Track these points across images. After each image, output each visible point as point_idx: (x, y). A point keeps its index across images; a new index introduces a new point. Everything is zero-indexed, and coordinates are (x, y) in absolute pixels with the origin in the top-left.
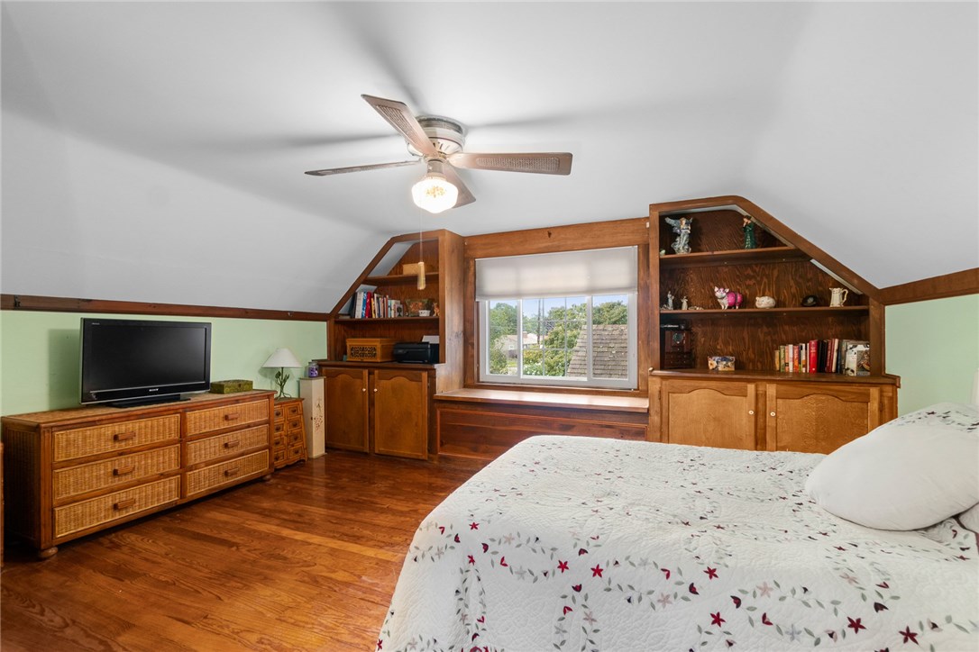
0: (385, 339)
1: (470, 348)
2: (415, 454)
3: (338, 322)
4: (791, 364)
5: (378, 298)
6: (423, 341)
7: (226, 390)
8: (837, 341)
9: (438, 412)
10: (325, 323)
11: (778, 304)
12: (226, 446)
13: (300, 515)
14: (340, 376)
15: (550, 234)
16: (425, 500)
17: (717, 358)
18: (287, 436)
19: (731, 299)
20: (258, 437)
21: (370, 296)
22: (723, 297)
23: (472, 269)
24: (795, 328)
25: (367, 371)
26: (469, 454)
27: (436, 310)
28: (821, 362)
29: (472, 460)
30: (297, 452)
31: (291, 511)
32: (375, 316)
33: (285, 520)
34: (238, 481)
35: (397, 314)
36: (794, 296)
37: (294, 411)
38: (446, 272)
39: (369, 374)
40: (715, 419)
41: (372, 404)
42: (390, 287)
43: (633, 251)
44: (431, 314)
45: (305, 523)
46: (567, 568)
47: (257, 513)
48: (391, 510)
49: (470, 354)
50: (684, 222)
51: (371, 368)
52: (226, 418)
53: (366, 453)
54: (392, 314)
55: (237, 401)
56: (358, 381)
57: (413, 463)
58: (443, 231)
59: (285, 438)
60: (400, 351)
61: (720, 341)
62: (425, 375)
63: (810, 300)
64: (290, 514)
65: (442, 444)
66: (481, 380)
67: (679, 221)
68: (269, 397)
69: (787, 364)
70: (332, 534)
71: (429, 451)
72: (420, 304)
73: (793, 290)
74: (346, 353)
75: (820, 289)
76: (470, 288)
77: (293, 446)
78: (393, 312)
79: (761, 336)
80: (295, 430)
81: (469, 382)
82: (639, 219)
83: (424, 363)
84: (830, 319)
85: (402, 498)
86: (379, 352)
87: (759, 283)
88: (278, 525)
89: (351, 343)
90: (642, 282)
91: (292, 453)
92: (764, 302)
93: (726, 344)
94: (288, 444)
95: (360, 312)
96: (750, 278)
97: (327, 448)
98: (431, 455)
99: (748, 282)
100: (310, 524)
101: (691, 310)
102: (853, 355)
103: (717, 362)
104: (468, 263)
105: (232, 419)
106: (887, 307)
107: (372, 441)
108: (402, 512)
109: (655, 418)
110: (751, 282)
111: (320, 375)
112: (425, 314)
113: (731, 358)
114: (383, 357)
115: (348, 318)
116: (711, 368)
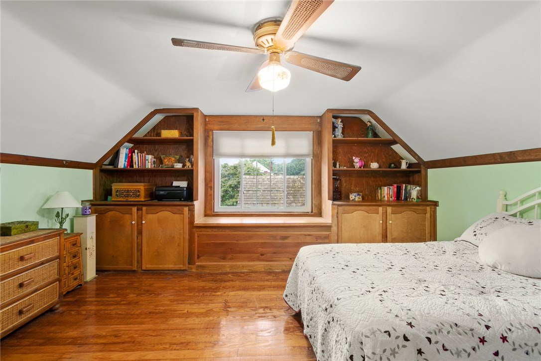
0: (146, 184)
1: (209, 189)
2: (177, 267)
3: (102, 171)
4: (386, 197)
5: (137, 153)
6: (173, 185)
7: (13, 232)
8: (404, 185)
9: (196, 235)
10: (92, 171)
11: (380, 167)
12: (21, 285)
13: (116, 336)
14: (109, 212)
15: (263, 120)
16: (211, 300)
17: (355, 194)
18: (68, 266)
19: (360, 164)
20: (50, 272)
21: (131, 151)
22: (357, 162)
23: (211, 137)
24: (385, 179)
25: (136, 208)
26: (220, 262)
27: (188, 164)
28: (398, 195)
29: (222, 265)
30: (76, 279)
31: (104, 334)
32: (136, 167)
33: (105, 344)
34: (31, 317)
35: (153, 166)
36: (384, 162)
37: (74, 245)
38: (199, 138)
39: (138, 210)
40: (364, 226)
41: (140, 232)
42: (145, 146)
43: (310, 134)
44: (184, 166)
45: (127, 342)
46: (486, 341)
47: (69, 344)
48: (192, 313)
49: (209, 194)
50: (340, 120)
51: (139, 206)
52: (22, 259)
53: (134, 271)
54: (149, 166)
55: (32, 242)
56: (128, 216)
57: (179, 273)
58: (197, 109)
59: (67, 268)
60: (162, 193)
61: (353, 185)
62: (186, 209)
63: (393, 165)
64: (105, 337)
65: (199, 257)
66: (215, 211)
67: (337, 120)
68: (59, 235)
69: (384, 197)
70: (161, 347)
71: (188, 263)
72: (173, 159)
73: (384, 160)
74: (111, 195)
75: (395, 160)
76: (209, 149)
77: (73, 274)
78: (150, 164)
79: (371, 183)
80: (75, 261)
81: (208, 212)
82: (313, 117)
83: (181, 200)
84: (398, 175)
85: (193, 302)
86: (142, 193)
87: (370, 156)
88: (101, 351)
89: (115, 187)
90: (315, 152)
91: (72, 280)
92: (374, 166)
93: (356, 186)
94: (69, 274)
95: (122, 163)
96: (366, 153)
97: (98, 271)
98: (190, 266)
99: (365, 155)
100: (133, 342)
101: (342, 168)
102: (415, 192)
103: (355, 196)
104: (208, 133)
105: (27, 259)
106: (428, 170)
107: (140, 262)
108: (202, 314)
109: (334, 229)
110: (367, 155)
111: (92, 213)
112: (179, 166)
113: (361, 194)
114: (145, 197)
115: (111, 167)
116: (351, 199)
